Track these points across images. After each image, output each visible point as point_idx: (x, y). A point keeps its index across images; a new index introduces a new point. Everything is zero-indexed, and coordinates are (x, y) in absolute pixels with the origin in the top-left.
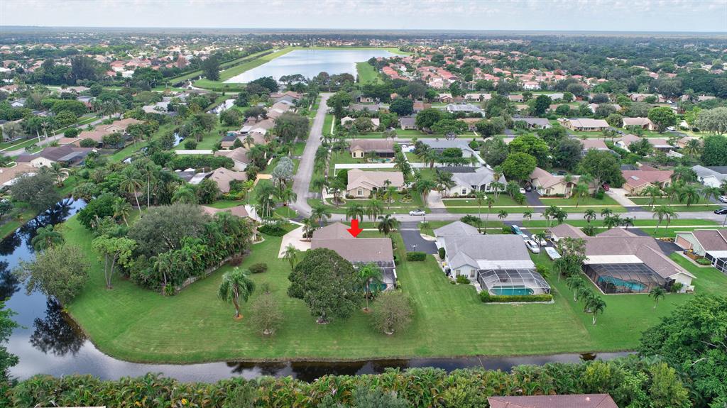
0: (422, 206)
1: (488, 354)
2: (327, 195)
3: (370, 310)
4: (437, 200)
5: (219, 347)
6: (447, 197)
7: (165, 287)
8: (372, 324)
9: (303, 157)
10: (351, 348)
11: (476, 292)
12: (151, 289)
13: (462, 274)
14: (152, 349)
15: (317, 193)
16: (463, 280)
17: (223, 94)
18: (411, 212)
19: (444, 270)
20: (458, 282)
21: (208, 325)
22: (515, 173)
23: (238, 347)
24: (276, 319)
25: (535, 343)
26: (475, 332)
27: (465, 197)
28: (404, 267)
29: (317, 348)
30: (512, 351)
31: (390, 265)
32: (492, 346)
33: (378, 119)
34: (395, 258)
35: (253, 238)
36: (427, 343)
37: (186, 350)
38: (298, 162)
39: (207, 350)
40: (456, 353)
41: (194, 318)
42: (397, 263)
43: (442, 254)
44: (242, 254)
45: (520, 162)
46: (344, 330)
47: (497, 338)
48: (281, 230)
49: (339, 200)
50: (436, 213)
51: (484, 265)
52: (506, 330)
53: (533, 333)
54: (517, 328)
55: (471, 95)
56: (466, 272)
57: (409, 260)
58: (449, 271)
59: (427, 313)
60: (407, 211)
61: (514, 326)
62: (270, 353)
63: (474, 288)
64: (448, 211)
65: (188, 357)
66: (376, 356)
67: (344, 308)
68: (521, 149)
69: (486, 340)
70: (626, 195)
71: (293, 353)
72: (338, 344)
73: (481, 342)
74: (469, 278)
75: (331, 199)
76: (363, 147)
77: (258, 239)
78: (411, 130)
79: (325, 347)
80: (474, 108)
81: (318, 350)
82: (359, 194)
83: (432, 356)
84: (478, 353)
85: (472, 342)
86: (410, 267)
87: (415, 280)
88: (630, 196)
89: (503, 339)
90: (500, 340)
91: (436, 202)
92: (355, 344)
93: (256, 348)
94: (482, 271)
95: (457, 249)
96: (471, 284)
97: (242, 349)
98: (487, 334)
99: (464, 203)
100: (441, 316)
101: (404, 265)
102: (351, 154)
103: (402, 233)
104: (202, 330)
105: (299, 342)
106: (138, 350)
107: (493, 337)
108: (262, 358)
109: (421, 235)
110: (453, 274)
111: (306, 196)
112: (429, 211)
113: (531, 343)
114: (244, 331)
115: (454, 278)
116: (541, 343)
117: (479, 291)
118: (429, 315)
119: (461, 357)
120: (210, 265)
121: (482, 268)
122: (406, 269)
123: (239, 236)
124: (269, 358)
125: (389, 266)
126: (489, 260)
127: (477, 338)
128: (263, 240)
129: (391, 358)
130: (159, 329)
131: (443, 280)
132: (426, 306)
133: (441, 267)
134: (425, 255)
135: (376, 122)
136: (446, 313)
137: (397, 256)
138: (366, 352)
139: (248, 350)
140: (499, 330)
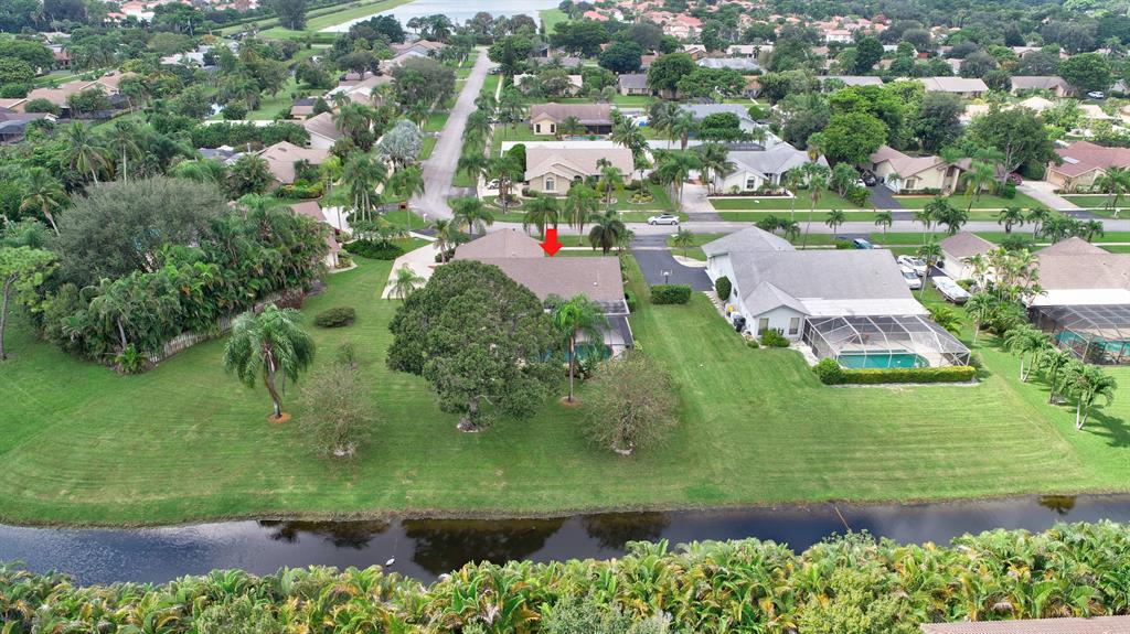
0: (670, 207)
1: (856, 496)
2: (486, 191)
3: (578, 399)
4: (700, 199)
5: (225, 486)
6: (717, 195)
7: (120, 355)
8: (586, 430)
9: (444, 134)
10: (537, 488)
11: (805, 362)
12: (92, 359)
13: (771, 326)
14: (63, 492)
15: (466, 189)
16: (774, 340)
17: (309, 47)
18: (652, 219)
19: (731, 321)
20: (763, 344)
21: (207, 435)
22: (845, 149)
23: (270, 485)
24: (359, 421)
25: (959, 471)
26: (817, 447)
27: (752, 194)
28: (646, 316)
29: (456, 488)
30: (910, 490)
31: (616, 308)
32: (862, 479)
33: (580, 77)
34: (627, 297)
35: (331, 261)
36: (713, 475)
37: (145, 493)
38: (435, 141)
39: (195, 494)
40: (780, 496)
41: (179, 420)
42: (632, 307)
43: (724, 289)
44: (306, 291)
45: (854, 130)
46: (520, 446)
47: (869, 460)
48: (392, 247)
49: (510, 199)
50: (699, 220)
51: (818, 308)
52: (887, 443)
53: (948, 449)
54: (912, 438)
55: (738, 46)
56: (781, 323)
57: (657, 302)
58: (743, 320)
59: (705, 407)
60: (643, 218)
61: (905, 434)
62: (346, 500)
63: (800, 355)
64: (722, 217)
65: (147, 509)
66: (595, 503)
67: (520, 395)
68: (855, 108)
69: (846, 466)
70: (1056, 192)
71: (400, 499)
72: (507, 477)
73: (835, 470)
74: (786, 335)
75: (495, 197)
76: (554, 116)
77: (343, 265)
78: (638, 95)
79: (476, 484)
80: (748, 64)
81: (459, 492)
82: (548, 188)
83: (725, 504)
84: (831, 495)
85: (813, 471)
86: (658, 314)
87: (671, 341)
88: (1064, 193)
89: (884, 464)
90: (877, 465)
91: (696, 201)
92: (546, 477)
93: (312, 489)
94: (815, 321)
95: (757, 277)
96: (793, 347)
97: (281, 491)
98: (846, 451)
99: (751, 205)
100: (736, 413)
101: (645, 311)
102: (532, 128)
103: (636, 253)
104: (189, 448)
105: (414, 473)
106: (29, 494)
107: (860, 460)
108: (323, 511)
109: (675, 257)
110: (752, 327)
111: (446, 192)
112: (685, 217)
113: (950, 471)
114: (290, 450)
115: (755, 336)
116: (972, 470)
117: (813, 361)
118: (709, 412)
119: (794, 504)
120: (225, 307)
121: (815, 314)
122: (651, 319)
123: (296, 251)
124: (341, 512)
125: (615, 311)
126: (826, 298)
127: (824, 461)
128: (354, 266)
129: (630, 509)
130: (91, 446)
131: (731, 341)
132: (701, 393)
133: (723, 314)
134: (689, 292)
135: (577, 80)
136: (748, 408)
137: (630, 294)
138: (572, 495)
139: (294, 493)
140: (873, 444)
